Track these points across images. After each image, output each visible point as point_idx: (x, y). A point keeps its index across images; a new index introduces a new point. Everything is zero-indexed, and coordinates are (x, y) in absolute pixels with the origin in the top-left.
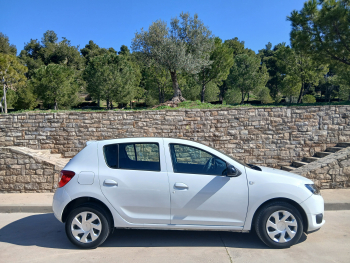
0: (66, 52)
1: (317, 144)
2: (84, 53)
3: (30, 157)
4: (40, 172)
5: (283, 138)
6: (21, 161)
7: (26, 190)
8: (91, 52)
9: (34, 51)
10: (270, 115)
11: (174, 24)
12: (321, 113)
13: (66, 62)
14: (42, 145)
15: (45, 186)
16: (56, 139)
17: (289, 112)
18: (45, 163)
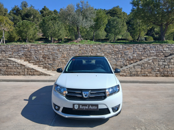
0: (32, 12)
1: (132, 60)
2: (42, 12)
3: (16, 62)
4: (19, 68)
5: (118, 57)
6: (12, 64)
7: (14, 75)
8: (45, 12)
9: (16, 11)
10: (113, 48)
11: (78, 6)
12: (134, 47)
13: (32, 17)
14: (20, 58)
15: (21, 73)
16: (26, 55)
17: (121, 46)
18: (21, 65)
